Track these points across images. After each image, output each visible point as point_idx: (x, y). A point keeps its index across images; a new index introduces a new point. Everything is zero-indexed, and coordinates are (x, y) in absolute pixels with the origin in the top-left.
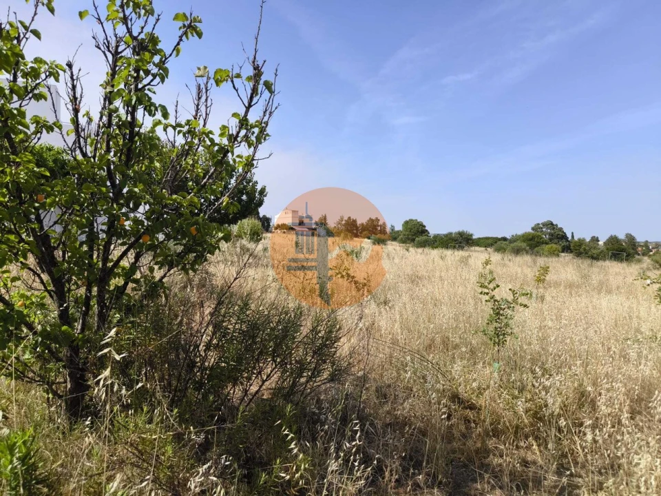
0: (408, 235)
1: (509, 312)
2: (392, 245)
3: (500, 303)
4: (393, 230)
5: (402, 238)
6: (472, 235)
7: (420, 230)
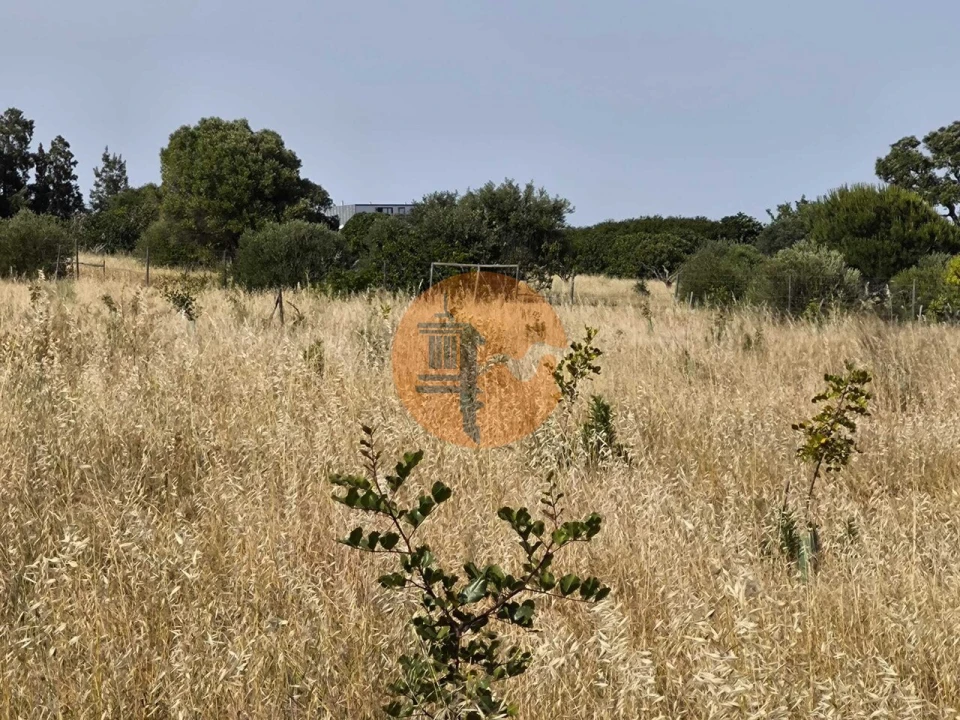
0: (199, 214)
1: (509, 634)
2: (103, 273)
3: (456, 589)
4: (113, 184)
5: (164, 237)
6: (557, 209)
7: (267, 180)
